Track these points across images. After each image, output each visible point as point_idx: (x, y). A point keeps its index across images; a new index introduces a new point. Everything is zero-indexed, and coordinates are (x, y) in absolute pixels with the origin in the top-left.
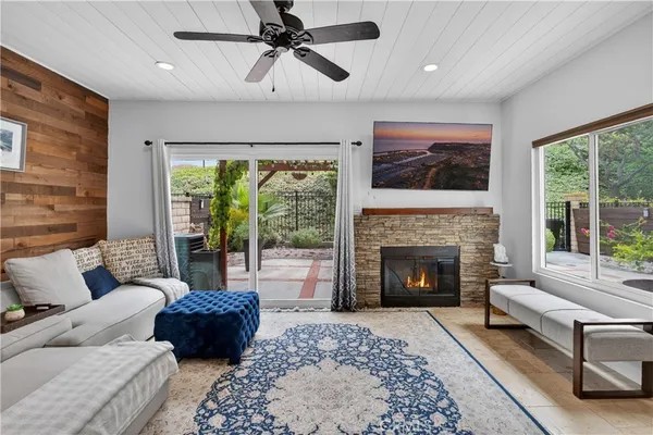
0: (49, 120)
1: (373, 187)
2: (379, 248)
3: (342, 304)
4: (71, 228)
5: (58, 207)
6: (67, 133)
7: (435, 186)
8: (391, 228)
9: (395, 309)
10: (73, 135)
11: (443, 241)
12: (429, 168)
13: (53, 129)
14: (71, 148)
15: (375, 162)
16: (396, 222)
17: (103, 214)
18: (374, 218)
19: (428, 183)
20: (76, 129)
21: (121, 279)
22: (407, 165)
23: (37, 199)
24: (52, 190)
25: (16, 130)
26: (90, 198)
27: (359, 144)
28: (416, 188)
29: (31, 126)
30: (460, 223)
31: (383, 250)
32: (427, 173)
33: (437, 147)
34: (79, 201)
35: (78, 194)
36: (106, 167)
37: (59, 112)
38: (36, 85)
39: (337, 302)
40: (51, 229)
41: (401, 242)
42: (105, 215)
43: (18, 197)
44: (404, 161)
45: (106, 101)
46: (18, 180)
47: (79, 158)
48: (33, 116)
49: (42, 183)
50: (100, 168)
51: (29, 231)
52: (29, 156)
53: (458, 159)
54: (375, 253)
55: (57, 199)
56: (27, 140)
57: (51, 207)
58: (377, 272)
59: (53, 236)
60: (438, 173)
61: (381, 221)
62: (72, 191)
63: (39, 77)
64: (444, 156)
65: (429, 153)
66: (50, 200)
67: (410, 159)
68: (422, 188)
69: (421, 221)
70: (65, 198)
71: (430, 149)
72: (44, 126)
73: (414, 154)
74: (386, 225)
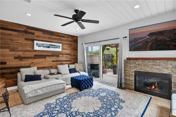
0: (66, 42)
1: (130, 51)
2: (134, 71)
3: (120, 86)
4: (70, 61)
5: (68, 57)
6: (69, 44)
7: (151, 49)
8: (138, 65)
9: (138, 93)
10: (71, 44)
11: (162, 71)
12: (148, 42)
13: (67, 44)
14: (70, 47)
15: (130, 43)
16: (140, 63)
17: (77, 58)
18: (132, 61)
19: (148, 48)
20: (71, 43)
21: (77, 71)
22: (140, 42)
23: (64, 56)
24: (67, 54)
25: (61, 45)
26: (74, 55)
27: (126, 37)
28: (144, 50)
29: (63, 44)
30: (171, 64)
31: (135, 72)
32: (147, 45)
33: (151, 34)
34: (72, 56)
35: (72, 55)
36: (77, 49)
37: (68, 41)
38: (64, 37)
39: (118, 85)
40: (67, 61)
41: (142, 70)
42: (77, 59)
43: (61, 55)
44: (139, 41)
45: (77, 37)
46: (62, 53)
47: (72, 48)
48: (63, 42)
49: (65, 53)
50: (76, 50)
51: (63, 61)
52: (63, 49)
53: (160, 38)
54: (133, 72)
55: (68, 55)
56: (62, 46)
57: (67, 57)
58: (133, 79)
59: (67, 62)
60: (152, 44)
61: (134, 62)
62: (70, 54)
63: (64, 35)
64: (154, 37)
65: (148, 37)
66: (67, 56)
67: (141, 40)
68: (146, 50)
69: (151, 63)
70: (69, 55)
71: (148, 35)
72: (65, 44)
73: (143, 38)
74: (136, 63)
